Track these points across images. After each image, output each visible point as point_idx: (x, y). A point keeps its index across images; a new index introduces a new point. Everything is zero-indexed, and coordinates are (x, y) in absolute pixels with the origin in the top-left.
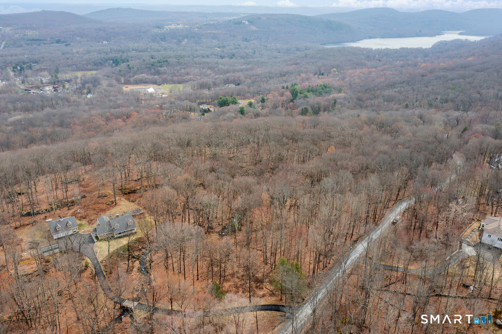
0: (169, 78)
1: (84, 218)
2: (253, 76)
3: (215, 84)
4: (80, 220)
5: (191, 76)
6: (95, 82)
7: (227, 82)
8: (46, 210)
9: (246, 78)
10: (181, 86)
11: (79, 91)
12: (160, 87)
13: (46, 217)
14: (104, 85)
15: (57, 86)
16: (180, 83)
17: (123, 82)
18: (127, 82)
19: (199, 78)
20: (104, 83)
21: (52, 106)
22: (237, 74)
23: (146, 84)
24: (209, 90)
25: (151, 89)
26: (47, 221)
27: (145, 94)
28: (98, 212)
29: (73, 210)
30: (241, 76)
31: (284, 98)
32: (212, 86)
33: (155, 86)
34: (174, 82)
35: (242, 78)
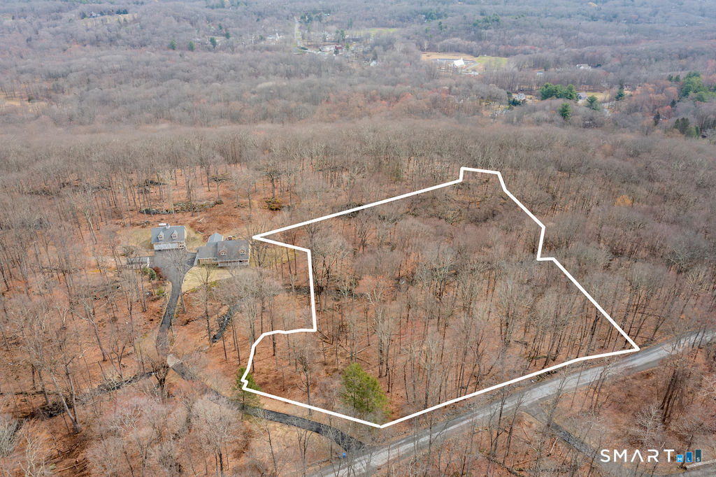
0: (493, 47)
1: (202, 231)
2: (628, 54)
3: (558, 63)
4: (196, 233)
5: (527, 47)
6: (388, 44)
7: (579, 60)
8: (167, 211)
9: (613, 56)
10: (504, 60)
11: (363, 57)
12: (476, 59)
13: (162, 220)
14: (398, 50)
15: (340, 46)
16: (507, 55)
17: (426, 48)
18: (432, 49)
19: (538, 49)
20: (399, 47)
21: (319, 74)
22: (599, 49)
23: (458, 54)
24: (545, 70)
25: (459, 62)
26: (160, 224)
27: (448, 68)
28: (223, 227)
29: (196, 218)
30: (607, 51)
31: (662, 97)
32: (552, 65)
33: (469, 57)
34: (499, 54)
35: (608, 56)
